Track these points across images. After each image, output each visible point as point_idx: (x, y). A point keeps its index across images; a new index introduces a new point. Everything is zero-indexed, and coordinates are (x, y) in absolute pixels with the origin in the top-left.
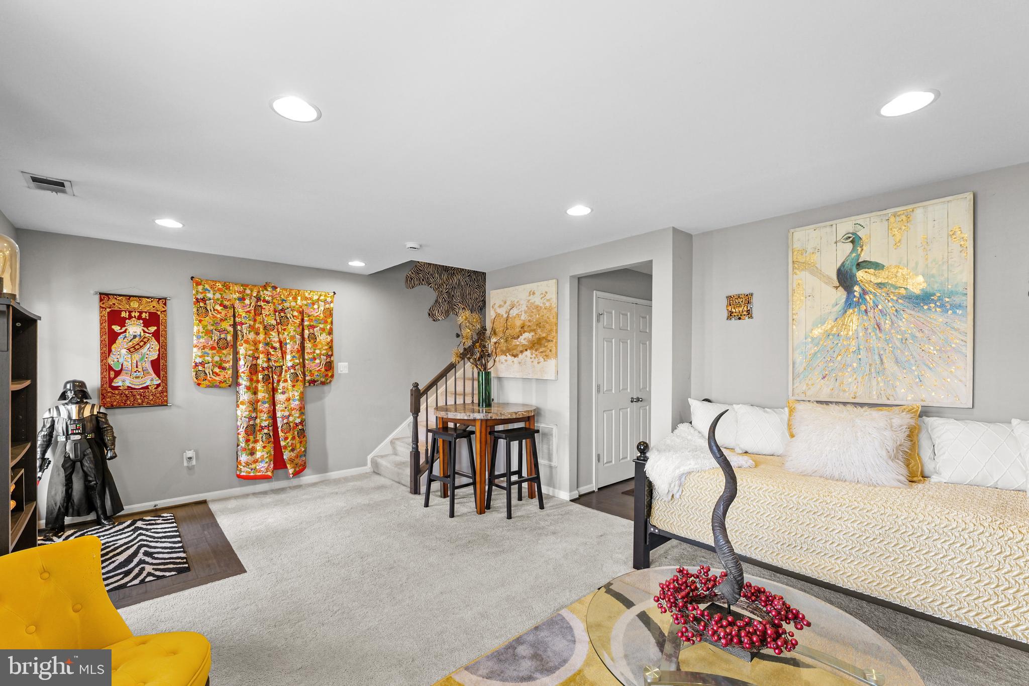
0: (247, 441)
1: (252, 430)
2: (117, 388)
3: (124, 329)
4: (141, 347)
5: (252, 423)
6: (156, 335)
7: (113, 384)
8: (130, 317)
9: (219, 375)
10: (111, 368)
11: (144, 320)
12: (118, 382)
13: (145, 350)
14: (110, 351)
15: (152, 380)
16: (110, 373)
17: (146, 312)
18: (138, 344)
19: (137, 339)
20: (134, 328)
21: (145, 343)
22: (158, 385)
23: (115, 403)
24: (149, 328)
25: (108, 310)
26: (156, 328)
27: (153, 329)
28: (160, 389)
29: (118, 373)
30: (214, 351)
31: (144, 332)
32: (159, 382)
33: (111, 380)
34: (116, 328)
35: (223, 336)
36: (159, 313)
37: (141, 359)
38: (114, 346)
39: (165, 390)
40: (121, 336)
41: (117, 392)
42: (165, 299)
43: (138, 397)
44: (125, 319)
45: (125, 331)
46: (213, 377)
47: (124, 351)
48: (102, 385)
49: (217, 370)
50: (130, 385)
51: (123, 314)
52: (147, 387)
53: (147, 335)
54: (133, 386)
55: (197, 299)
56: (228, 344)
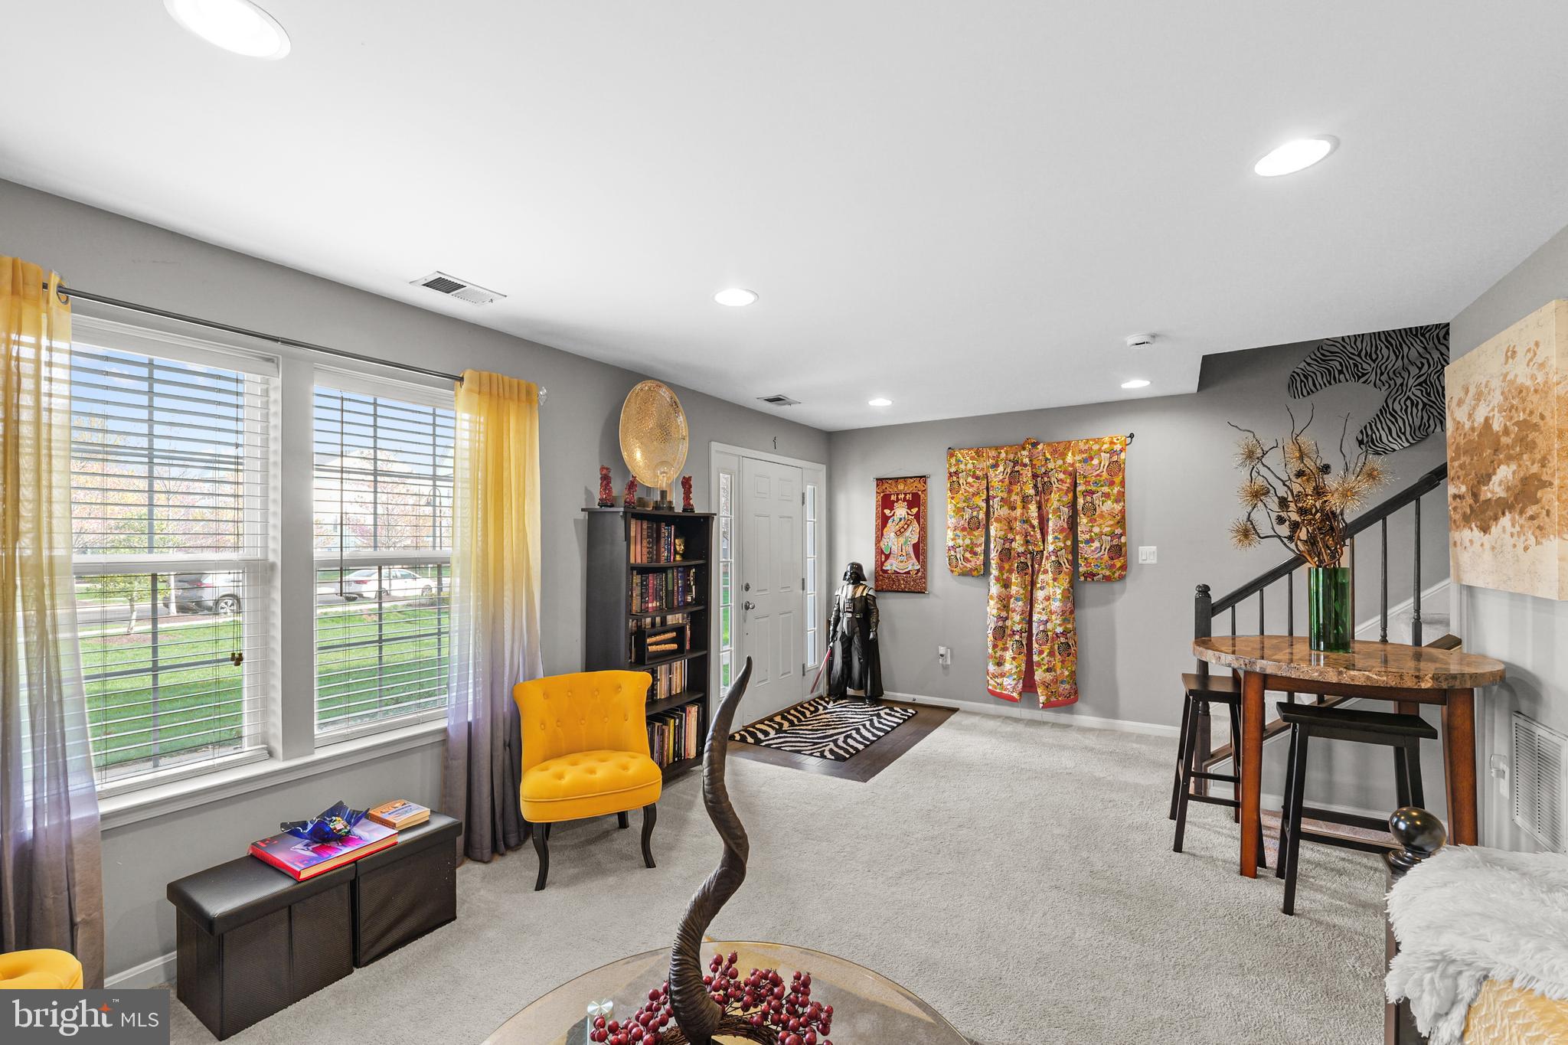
0: (995, 646)
1: (1000, 633)
2: (886, 572)
3: (893, 512)
4: (905, 530)
5: (1000, 624)
6: (917, 516)
7: (884, 568)
8: (898, 500)
9: (970, 561)
10: (882, 552)
11: (908, 501)
12: (887, 566)
13: (908, 534)
14: (882, 535)
15: (912, 565)
16: (882, 556)
17: (909, 494)
18: (903, 527)
19: (902, 522)
20: (901, 511)
21: (908, 525)
22: (918, 571)
23: (884, 587)
24: (912, 510)
25: (882, 494)
26: (917, 509)
27: (915, 510)
28: (920, 574)
29: (887, 557)
30: (964, 533)
31: (908, 514)
32: (919, 567)
33: (882, 564)
34: (887, 512)
35: (975, 514)
36: (920, 493)
37: (906, 543)
38: (885, 529)
39: (924, 577)
40: (891, 520)
41: (886, 575)
42: (925, 477)
43: (902, 582)
44: (894, 502)
45: (893, 515)
46: (964, 563)
47: (892, 535)
48: (876, 568)
49: (968, 555)
50: (896, 569)
51: (893, 498)
52: (908, 572)
53: (911, 517)
54: (898, 571)
55: (950, 473)
56: (979, 523)
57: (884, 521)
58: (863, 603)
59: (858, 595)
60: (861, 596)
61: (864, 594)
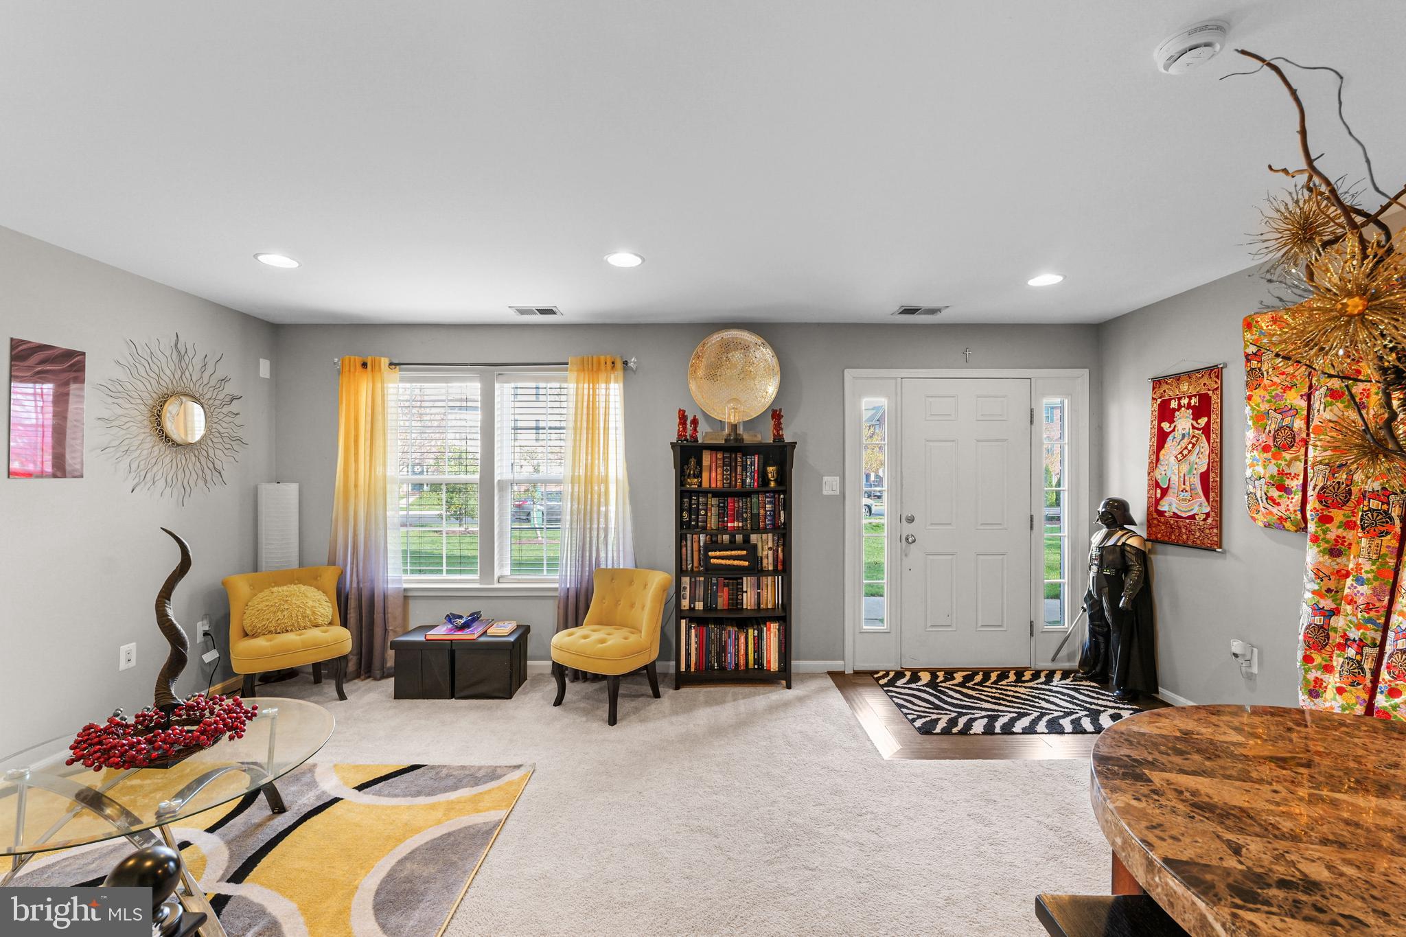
0: (1307, 659)
1: (1319, 638)
2: (1162, 513)
3: (1173, 426)
4: (1190, 451)
5: (1318, 620)
6: (1207, 430)
7: (1160, 508)
8: (1180, 406)
9: (1278, 504)
10: (1157, 485)
11: (1194, 408)
12: (1164, 506)
13: (1193, 457)
14: (1158, 459)
15: (1200, 507)
16: (1159, 490)
17: (1195, 396)
18: (1186, 448)
19: (1186, 440)
20: (1184, 422)
21: (1194, 445)
22: (1208, 515)
23: (1159, 536)
24: (1199, 421)
25: (1159, 401)
26: (1206, 419)
27: (1203, 421)
28: (1209, 521)
29: (1165, 492)
30: (1269, 455)
31: (1194, 427)
32: (1207, 509)
33: (1157, 502)
34: (1165, 426)
35: (1287, 421)
36: (1210, 393)
37: (1190, 471)
38: (1163, 452)
39: (1219, 525)
40: (1171, 437)
41: (1162, 519)
42: (1219, 367)
43: (1184, 531)
44: (1174, 410)
45: (1174, 430)
46: (1268, 506)
47: (1172, 459)
48: (1149, 508)
49: (1275, 493)
50: (1176, 511)
51: (1174, 404)
52: (1193, 517)
53: (1197, 432)
54: (1179, 513)
55: (1247, 355)
56: (1294, 438)
57: (1162, 438)
58: (1118, 555)
59: (1111, 542)
60: (1115, 545)
61: (1119, 544)
